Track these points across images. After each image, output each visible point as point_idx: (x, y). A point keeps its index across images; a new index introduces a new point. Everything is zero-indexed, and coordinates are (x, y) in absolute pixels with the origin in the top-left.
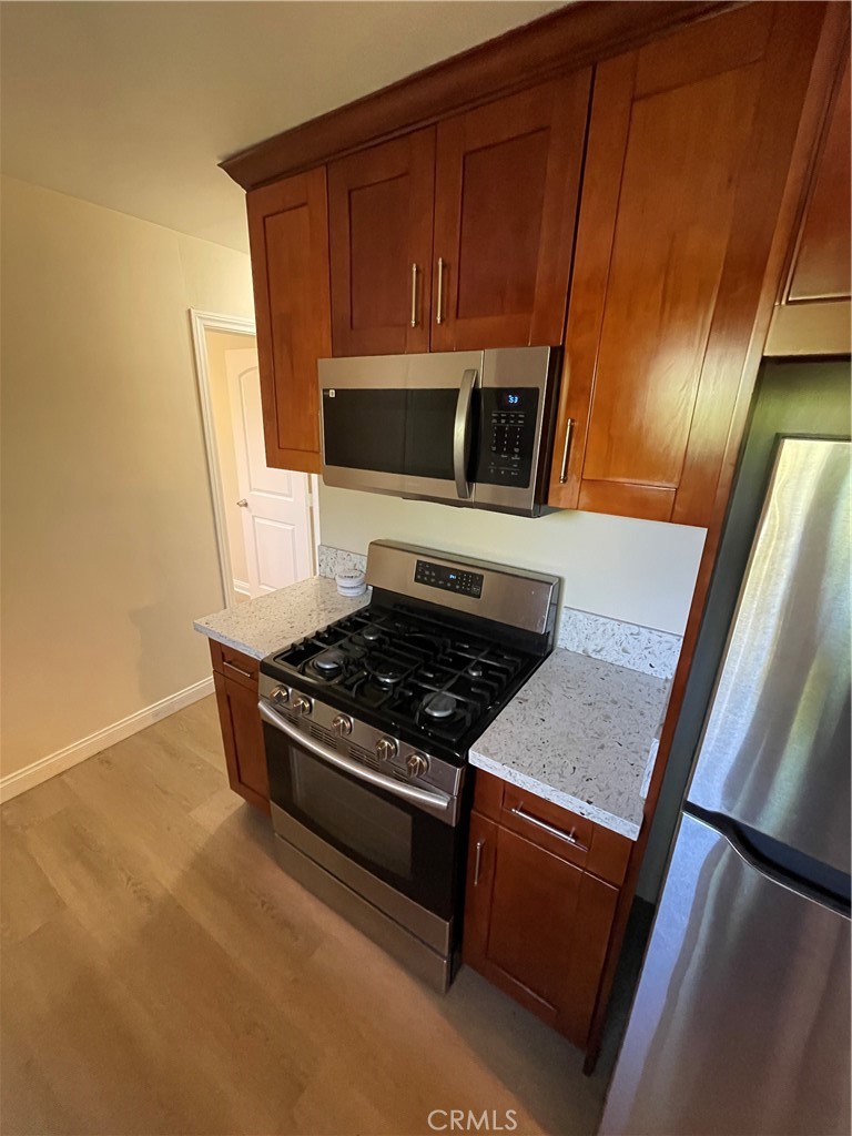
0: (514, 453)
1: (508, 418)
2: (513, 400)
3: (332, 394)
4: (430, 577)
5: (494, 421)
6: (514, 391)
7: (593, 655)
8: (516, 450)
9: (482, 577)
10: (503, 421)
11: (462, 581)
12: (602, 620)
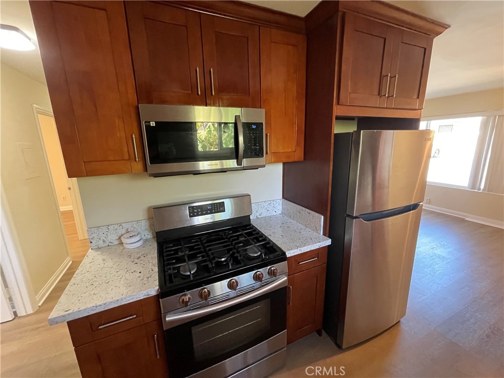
0: (257, 146)
1: (253, 133)
2: (254, 127)
3: (153, 124)
4: (198, 212)
5: (248, 135)
6: (254, 124)
7: (259, 217)
8: (258, 144)
9: (223, 202)
10: (252, 134)
11: (215, 208)
12: (260, 203)
